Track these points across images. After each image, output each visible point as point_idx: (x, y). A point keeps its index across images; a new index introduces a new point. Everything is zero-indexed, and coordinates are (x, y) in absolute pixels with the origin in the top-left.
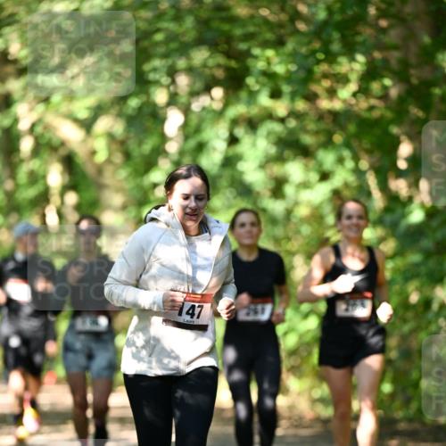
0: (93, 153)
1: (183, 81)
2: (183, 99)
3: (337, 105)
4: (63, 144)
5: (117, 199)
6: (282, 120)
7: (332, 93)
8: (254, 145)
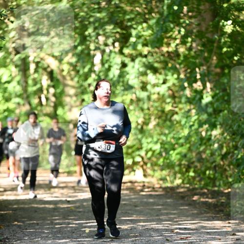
0: (63, 71)
1: (101, 39)
2: (102, 47)
3: (170, 49)
4: (49, 66)
5: (72, 91)
6: (146, 56)
7: (168, 45)
8: (133, 67)
